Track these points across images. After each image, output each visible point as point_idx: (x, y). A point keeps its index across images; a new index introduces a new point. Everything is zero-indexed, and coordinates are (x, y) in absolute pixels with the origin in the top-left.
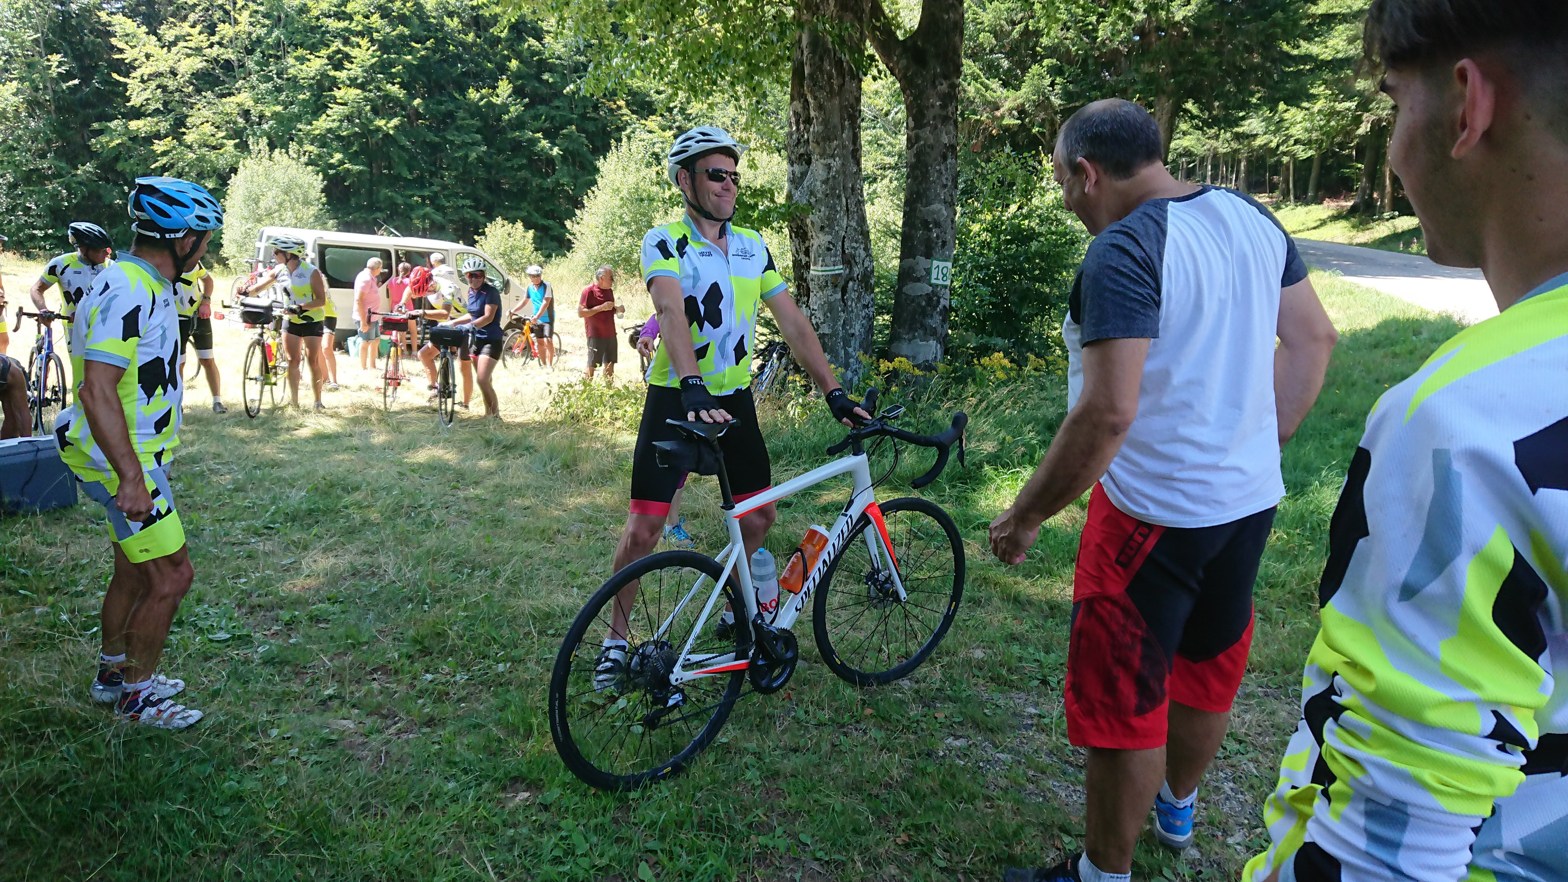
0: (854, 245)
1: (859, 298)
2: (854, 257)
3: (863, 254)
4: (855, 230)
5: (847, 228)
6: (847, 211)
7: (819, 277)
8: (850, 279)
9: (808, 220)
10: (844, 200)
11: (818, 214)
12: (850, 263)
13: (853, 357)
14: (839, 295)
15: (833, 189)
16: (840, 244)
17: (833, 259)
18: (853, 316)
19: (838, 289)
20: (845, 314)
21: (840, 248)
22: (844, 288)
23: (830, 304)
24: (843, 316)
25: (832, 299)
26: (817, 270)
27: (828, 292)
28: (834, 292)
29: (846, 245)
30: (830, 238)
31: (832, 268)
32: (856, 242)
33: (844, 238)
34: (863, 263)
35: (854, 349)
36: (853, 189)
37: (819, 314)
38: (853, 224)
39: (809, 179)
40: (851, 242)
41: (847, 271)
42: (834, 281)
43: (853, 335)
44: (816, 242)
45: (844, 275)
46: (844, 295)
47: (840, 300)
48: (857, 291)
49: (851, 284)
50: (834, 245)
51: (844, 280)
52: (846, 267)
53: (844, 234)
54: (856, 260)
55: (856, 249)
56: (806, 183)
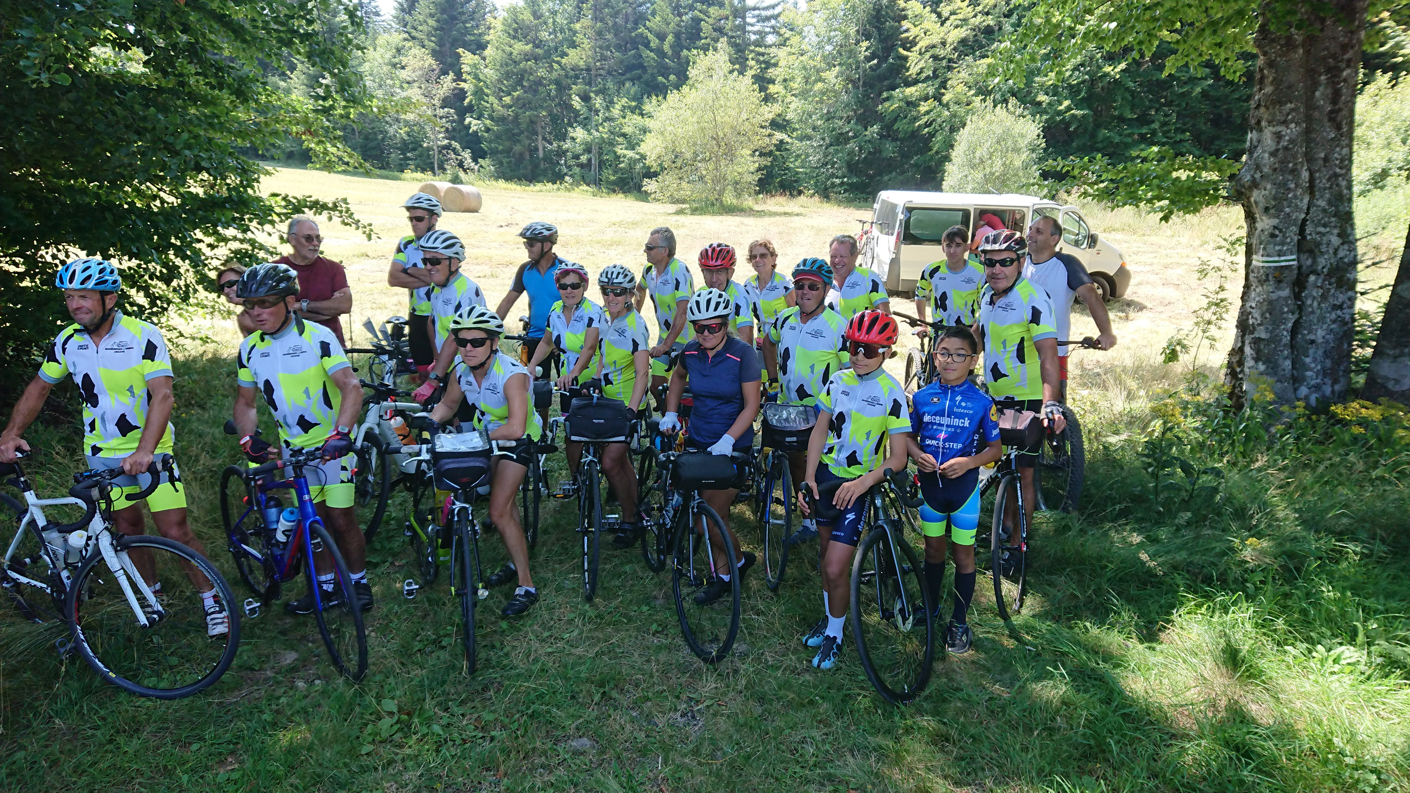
0: (1322, 229)
1: (1324, 297)
2: (1318, 244)
3: (1336, 241)
4: (1324, 211)
5: (1308, 209)
6: (1311, 188)
7: (1258, 268)
8: (1312, 272)
9: (1252, 199)
10: (1305, 175)
11: (1263, 192)
12: (1311, 252)
13: (1311, 370)
14: (1286, 293)
15: (1283, 162)
16: (1294, 229)
17: (1277, 248)
18: (1314, 318)
19: (1283, 285)
20: (1296, 316)
21: (1292, 234)
22: (1299, 284)
23: (1271, 302)
24: (1292, 318)
25: (1274, 296)
26: (1257, 260)
27: (1269, 287)
28: (1278, 288)
29: (1309, 229)
30: (1275, 221)
31: (1276, 259)
32: (1325, 226)
33: (1304, 221)
34: (1335, 253)
35: (1315, 360)
36: (1326, 160)
37: (1256, 314)
38: (1322, 203)
39: (1259, 150)
40: (1316, 226)
41: (1309, 262)
42: (1277, 274)
43: (1312, 342)
44: (1259, 225)
45: (1300, 267)
46: (1300, 292)
47: (1286, 299)
48: (1321, 287)
49: (1312, 278)
50: (1281, 231)
51: (1300, 273)
52: (1304, 257)
53: (1303, 216)
54: (1323, 248)
55: (1323, 234)
56: (1255, 155)
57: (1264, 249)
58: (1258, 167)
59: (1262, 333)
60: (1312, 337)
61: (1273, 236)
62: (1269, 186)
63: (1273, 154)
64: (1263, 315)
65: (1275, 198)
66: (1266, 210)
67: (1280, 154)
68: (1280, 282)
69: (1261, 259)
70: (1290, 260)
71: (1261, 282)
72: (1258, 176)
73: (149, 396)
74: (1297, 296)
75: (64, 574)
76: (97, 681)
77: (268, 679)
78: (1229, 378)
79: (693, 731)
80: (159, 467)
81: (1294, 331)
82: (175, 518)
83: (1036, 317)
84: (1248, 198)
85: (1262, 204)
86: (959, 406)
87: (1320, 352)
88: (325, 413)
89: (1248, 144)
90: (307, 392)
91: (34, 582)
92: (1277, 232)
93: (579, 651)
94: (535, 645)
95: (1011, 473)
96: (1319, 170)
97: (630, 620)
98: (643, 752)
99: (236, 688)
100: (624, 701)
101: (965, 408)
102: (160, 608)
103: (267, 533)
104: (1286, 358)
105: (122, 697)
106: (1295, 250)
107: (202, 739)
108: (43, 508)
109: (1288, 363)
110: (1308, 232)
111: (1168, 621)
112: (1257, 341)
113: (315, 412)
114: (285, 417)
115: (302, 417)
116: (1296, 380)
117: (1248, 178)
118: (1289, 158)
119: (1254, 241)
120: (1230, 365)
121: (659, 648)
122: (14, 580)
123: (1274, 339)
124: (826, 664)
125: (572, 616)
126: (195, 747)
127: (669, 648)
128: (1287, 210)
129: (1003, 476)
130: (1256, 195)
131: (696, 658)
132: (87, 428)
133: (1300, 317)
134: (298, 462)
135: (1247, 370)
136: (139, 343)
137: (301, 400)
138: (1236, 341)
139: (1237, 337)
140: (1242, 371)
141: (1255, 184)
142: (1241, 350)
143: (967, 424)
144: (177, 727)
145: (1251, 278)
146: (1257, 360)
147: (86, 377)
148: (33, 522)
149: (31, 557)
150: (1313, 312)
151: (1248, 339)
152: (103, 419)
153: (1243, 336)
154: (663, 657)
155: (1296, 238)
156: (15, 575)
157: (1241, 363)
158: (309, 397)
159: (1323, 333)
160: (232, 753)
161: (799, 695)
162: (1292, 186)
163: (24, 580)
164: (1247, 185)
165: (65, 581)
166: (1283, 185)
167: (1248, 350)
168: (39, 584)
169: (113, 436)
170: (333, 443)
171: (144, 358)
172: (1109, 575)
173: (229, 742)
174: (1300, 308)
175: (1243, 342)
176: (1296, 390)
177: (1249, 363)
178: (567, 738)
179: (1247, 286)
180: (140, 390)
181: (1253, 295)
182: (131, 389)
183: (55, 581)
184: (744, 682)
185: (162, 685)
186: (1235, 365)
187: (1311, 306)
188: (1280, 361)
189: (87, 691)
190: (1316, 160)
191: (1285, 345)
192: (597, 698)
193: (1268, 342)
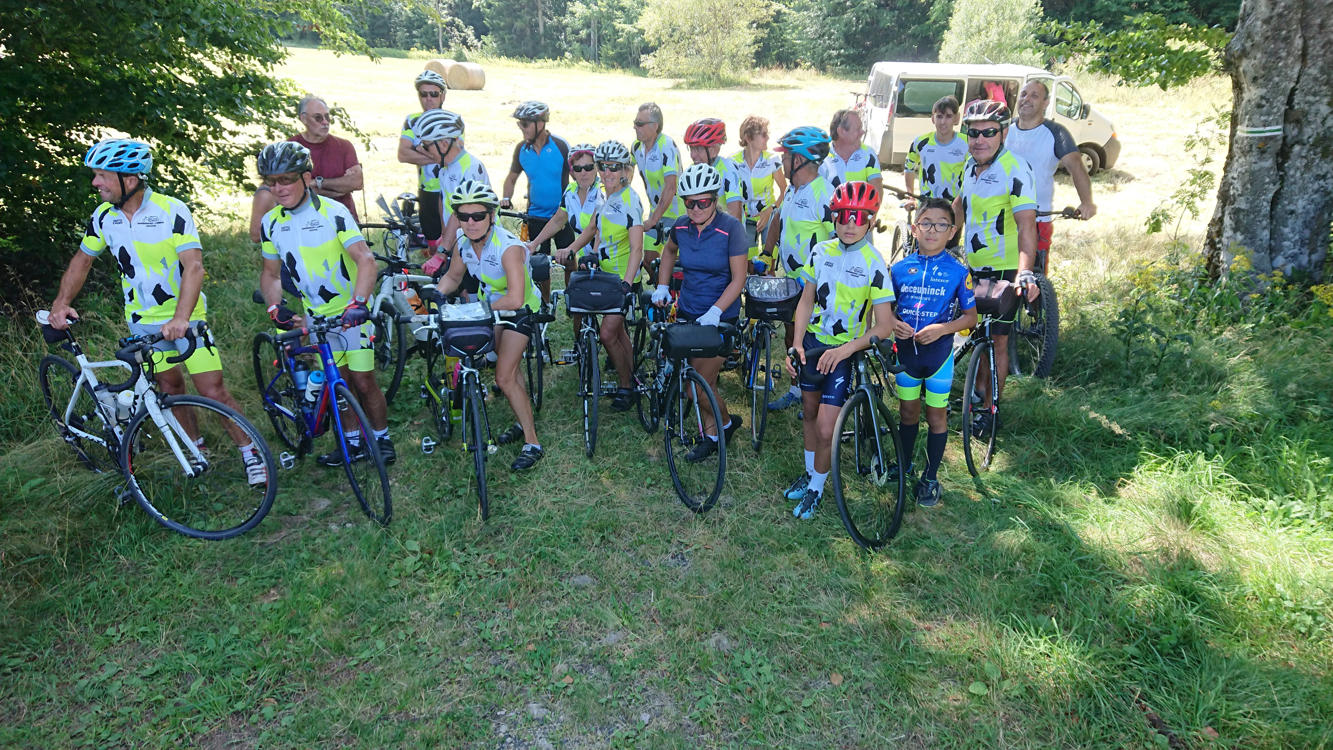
0: (1311, 98)
1: (1307, 167)
2: (1305, 114)
3: (1324, 110)
4: (1316, 79)
5: (1299, 77)
6: (1304, 56)
7: (1243, 139)
8: (1297, 143)
9: (1241, 69)
10: (1298, 42)
11: (1253, 62)
12: (1298, 122)
13: (1289, 240)
14: (1268, 163)
15: (1277, 29)
16: (1283, 99)
17: (1263, 118)
18: (1295, 188)
19: (1267, 155)
20: (1278, 186)
21: (1280, 105)
22: (1283, 154)
23: (1252, 173)
24: (1273, 189)
25: (1256, 167)
26: (1242, 130)
27: (1252, 158)
28: (1261, 159)
29: (1297, 99)
30: (1263, 91)
31: (1261, 129)
32: (1315, 94)
33: (1293, 90)
34: (1323, 123)
35: (1293, 230)
36: (1322, 26)
37: (1238, 184)
38: (1314, 71)
39: (1252, 17)
40: (1306, 95)
41: (1295, 132)
42: (1261, 145)
43: (1292, 212)
44: (1246, 96)
45: (1285, 138)
46: (1284, 162)
47: (1269, 169)
48: (1305, 157)
49: (1297, 148)
50: (1268, 101)
51: (1284, 144)
52: (1290, 127)
53: (1292, 85)
54: (1311, 118)
55: (1312, 104)
56: (1248, 23)
57: (1250, 119)
58: (1249, 36)
59: (1242, 204)
60: (1292, 207)
61: (1259, 106)
62: (1259, 55)
63: (1266, 21)
64: (1244, 185)
65: (1264, 68)
66: (1255, 79)
67: (1274, 22)
68: (1263, 152)
69: (1246, 129)
70: (1275, 130)
71: (1244, 153)
72: (1248, 45)
73: (182, 268)
74: (1280, 167)
75: (117, 430)
76: (153, 525)
77: (304, 523)
78: (1207, 248)
79: (683, 571)
80: (195, 332)
81: (1274, 202)
82: (213, 380)
83: (1017, 189)
84: (1237, 68)
85: (1251, 73)
86: (936, 276)
87: (1300, 222)
88: (343, 285)
89: (1241, 11)
90: (326, 264)
91: (91, 437)
92: (1264, 102)
93: (581, 501)
94: (541, 495)
95: (985, 340)
96: (1313, 38)
97: (626, 474)
98: (638, 588)
99: (275, 531)
100: (621, 544)
101: (941, 278)
102: (204, 460)
103: (297, 394)
104: (1265, 228)
105: (176, 537)
106: (1281, 120)
107: (247, 574)
108: (94, 370)
109: (1266, 234)
110: (1296, 101)
111: (1129, 478)
112: (1237, 212)
113: (335, 283)
114: (307, 287)
115: (323, 288)
116: (1273, 251)
117: (1239, 47)
118: (1284, 25)
119: (1240, 112)
120: (1209, 236)
121: (653, 499)
122: (75, 435)
123: (1254, 210)
124: (806, 515)
125: (574, 470)
126: (241, 581)
127: (661, 500)
128: (1276, 79)
129: (977, 343)
130: (1245, 65)
131: (686, 508)
132: (127, 298)
133: (1282, 188)
134: (321, 329)
135: (1224, 240)
136: (169, 218)
137: (321, 271)
138: (1216, 211)
139: (1217, 208)
140: (1220, 242)
141: (1244, 53)
142: (1221, 220)
143: (943, 293)
144: (225, 563)
145: (1235, 149)
146: (1235, 230)
147: (122, 250)
148: (86, 383)
149: (88, 414)
150: (1295, 183)
151: (1228, 209)
152: (140, 290)
153: (1223, 207)
154: (656, 507)
155: (1283, 108)
156: (75, 430)
157: (1219, 234)
158: (328, 269)
159: (1304, 203)
160: (274, 586)
161: (778, 541)
162: (1284, 54)
163: (82, 434)
164: (1236, 55)
165: (118, 436)
166: (1274, 54)
167: (1227, 221)
168: (96, 439)
169: (150, 305)
170: (352, 311)
171: (174, 231)
172: (1076, 435)
173: (271, 577)
174: (1282, 178)
175: (1223, 213)
176: (1272, 260)
177: (1228, 233)
178: (570, 575)
179: (1230, 157)
180: (173, 262)
181: (1235, 165)
182: (164, 261)
183: (109, 435)
184: (729, 529)
185: (209, 528)
186: (1214, 235)
187: (1293, 176)
188: (1258, 232)
189: (144, 532)
190: (1311, 26)
191: (1264, 216)
192: (597, 541)
193: (1248, 213)
